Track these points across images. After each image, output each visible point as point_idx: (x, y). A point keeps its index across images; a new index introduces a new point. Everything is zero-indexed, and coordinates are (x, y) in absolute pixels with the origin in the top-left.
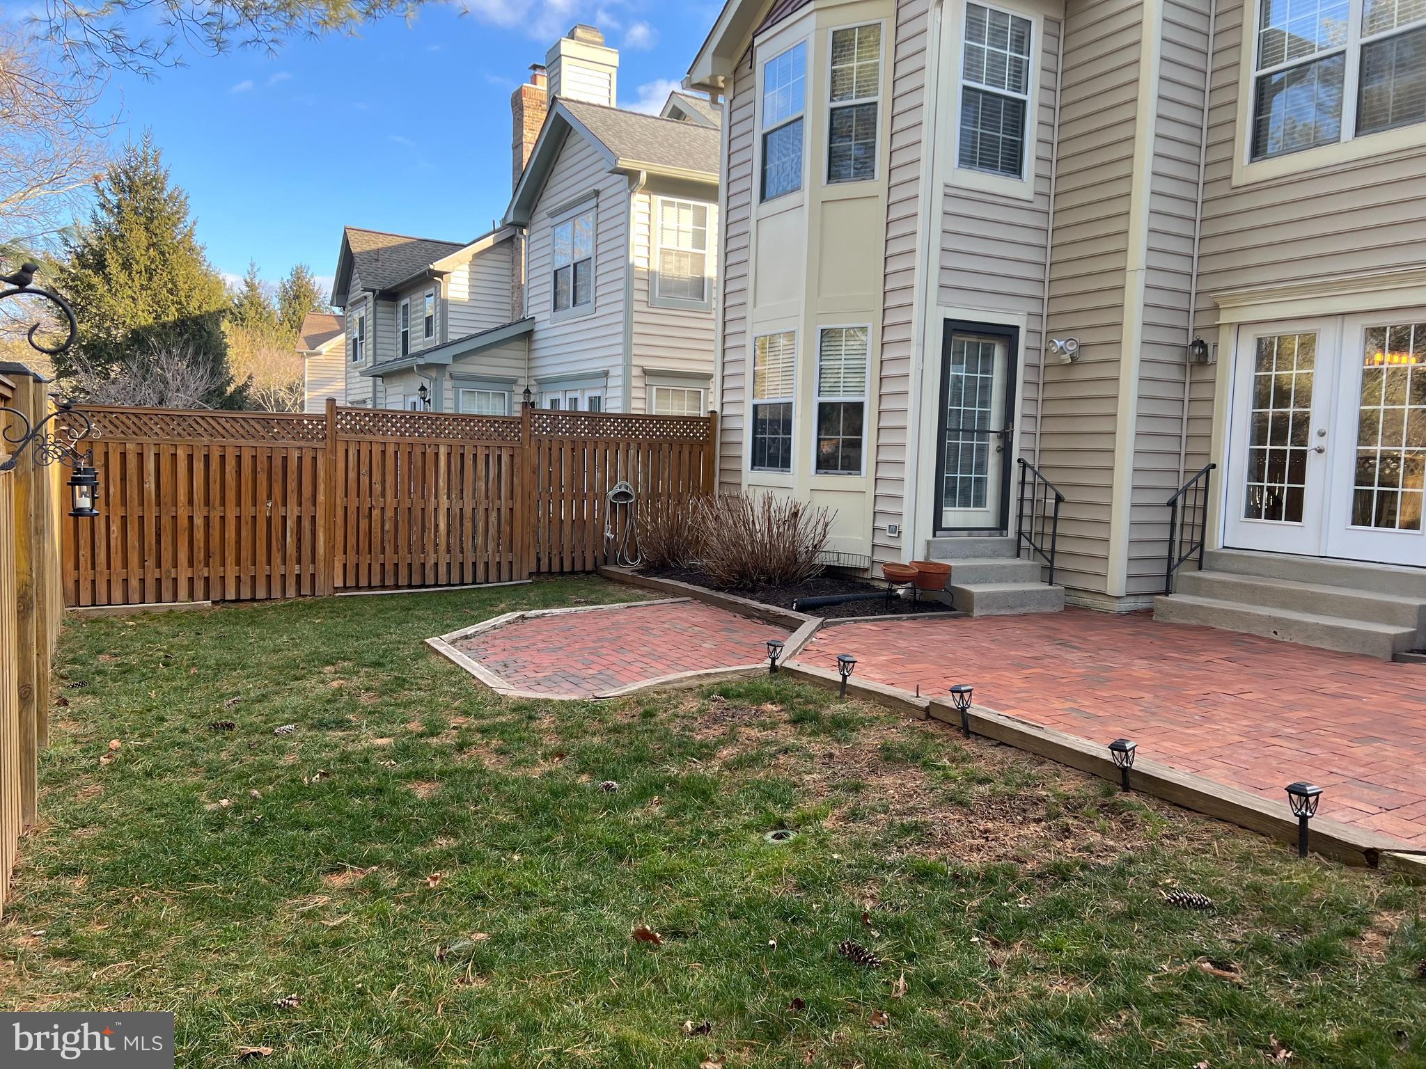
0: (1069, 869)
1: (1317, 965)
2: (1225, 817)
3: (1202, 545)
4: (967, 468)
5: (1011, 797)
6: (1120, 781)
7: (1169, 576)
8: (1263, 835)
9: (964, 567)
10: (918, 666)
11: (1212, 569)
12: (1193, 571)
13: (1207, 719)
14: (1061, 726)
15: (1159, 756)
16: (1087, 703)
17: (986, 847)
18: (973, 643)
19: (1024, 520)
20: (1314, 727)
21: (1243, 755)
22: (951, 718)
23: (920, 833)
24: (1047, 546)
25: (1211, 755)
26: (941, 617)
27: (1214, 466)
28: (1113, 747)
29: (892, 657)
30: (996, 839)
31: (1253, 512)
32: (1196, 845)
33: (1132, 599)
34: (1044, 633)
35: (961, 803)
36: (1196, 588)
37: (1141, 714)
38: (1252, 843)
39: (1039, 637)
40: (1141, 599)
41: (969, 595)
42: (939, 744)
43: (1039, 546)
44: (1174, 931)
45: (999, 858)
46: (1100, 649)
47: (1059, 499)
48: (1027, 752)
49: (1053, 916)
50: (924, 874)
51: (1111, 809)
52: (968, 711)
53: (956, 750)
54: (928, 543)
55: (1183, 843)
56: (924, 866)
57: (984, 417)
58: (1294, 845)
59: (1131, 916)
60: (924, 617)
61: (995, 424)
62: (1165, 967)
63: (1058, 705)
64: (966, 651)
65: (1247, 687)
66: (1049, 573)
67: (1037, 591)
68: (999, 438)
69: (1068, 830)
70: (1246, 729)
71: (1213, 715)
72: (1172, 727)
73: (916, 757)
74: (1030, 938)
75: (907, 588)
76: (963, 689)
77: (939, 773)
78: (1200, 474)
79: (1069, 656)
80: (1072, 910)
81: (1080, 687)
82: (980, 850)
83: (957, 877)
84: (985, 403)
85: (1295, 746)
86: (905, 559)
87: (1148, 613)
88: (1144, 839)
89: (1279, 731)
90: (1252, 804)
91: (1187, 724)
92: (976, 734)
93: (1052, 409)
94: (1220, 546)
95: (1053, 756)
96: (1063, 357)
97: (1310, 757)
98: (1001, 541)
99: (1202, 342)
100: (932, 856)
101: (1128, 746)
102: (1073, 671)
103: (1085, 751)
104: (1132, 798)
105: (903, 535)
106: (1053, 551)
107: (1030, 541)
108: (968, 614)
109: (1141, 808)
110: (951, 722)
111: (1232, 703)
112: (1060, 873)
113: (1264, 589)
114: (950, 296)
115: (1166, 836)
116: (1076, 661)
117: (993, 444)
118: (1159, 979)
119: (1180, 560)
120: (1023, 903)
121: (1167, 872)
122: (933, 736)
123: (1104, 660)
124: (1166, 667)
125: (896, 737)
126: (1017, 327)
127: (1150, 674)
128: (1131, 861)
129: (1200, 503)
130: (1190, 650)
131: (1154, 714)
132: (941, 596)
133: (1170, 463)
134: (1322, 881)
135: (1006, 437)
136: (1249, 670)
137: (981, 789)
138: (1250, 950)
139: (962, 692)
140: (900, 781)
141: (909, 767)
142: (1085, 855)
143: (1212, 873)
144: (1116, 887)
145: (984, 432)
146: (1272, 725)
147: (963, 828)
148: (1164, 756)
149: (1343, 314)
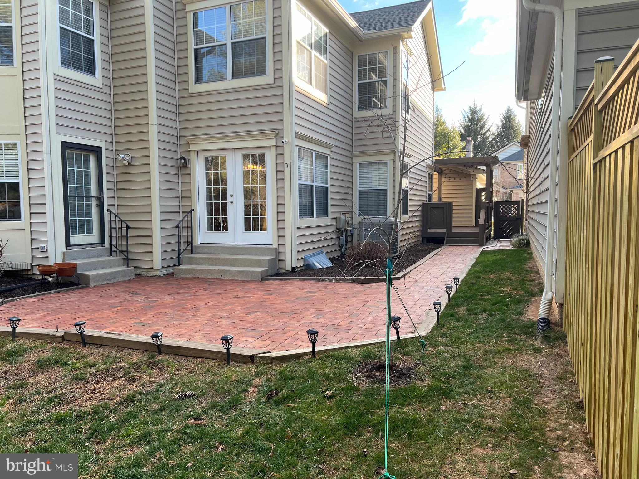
0: (134, 396)
1: (233, 407)
2: (199, 356)
3: (191, 243)
4: (81, 215)
5: (107, 370)
6: (157, 351)
7: (179, 257)
8: (214, 360)
9: (84, 263)
10: (58, 316)
11: (196, 253)
12: (190, 254)
13: (194, 316)
14: (131, 332)
15: (174, 336)
16: (144, 319)
17: (94, 397)
18: (90, 300)
19: (112, 238)
20: (234, 311)
21: (208, 328)
22: (75, 339)
23: (59, 400)
24: (125, 249)
25: (195, 331)
26: (73, 289)
27: (193, 210)
28: (152, 337)
29: (44, 313)
30: (100, 392)
31: (210, 228)
32: (189, 371)
33: (165, 269)
34: (126, 290)
35: (81, 379)
36: (191, 261)
37: (167, 319)
38: (210, 364)
39: (123, 292)
40: (169, 269)
41: (87, 277)
42: (70, 353)
43: (120, 250)
44: (179, 410)
45: (100, 401)
46: (150, 293)
47: (128, 227)
48: (114, 347)
49: (127, 420)
50: (61, 420)
51: (153, 364)
52: (84, 333)
53: (79, 353)
54: (64, 253)
55: (184, 371)
56: (60, 415)
57: (88, 190)
58: (225, 361)
59: (161, 410)
60: (64, 290)
61: (94, 193)
62: (175, 427)
63: (130, 322)
64: (86, 304)
65: (210, 300)
66: (127, 262)
67: (121, 271)
68: (97, 200)
69: (134, 378)
70: (209, 317)
71: (197, 314)
72: (180, 322)
73: (56, 362)
74: (115, 435)
75: (53, 277)
76: (80, 323)
77: (69, 367)
78: (188, 213)
79: (137, 299)
80: (135, 415)
81: (141, 312)
82: (91, 400)
83: (78, 416)
84: (88, 183)
85: (227, 320)
86: (51, 262)
87: (172, 274)
88: (168, 374)
89: (221, 315)
90: (209, 348)
91: (187, 320)
92: (89, 344)
93: (121, 186)
94: (199, 243)
95: (127, 346)
96: (124, 162)
97: (232, 324)
98: (102, 249)
99: (184, 157)
100: (65, 409)
101: (159, 335)
102: (138, 305)
103: (141, 341)
104: (163, 357)
105: (49, 250)
106: (127, 252)
107: (116, 248)
108: (87, 286)
109: (167, 360)
110: (76, 340)
111: (205, 308)
112: (130, 399)
113: (216, 259)
114: (62, 130)
115: (177, 370)
116: (140, 300)
117: (94, 203)
118: (173, 433)
119: (183, 251)
120: (112, 419)
121: (177, 385)
122: (66, 349)
123: (152, 298)
124: (179, 297)
125: (45, 354)
126: (101, 147)
127: (172, 301)
128: (161, 385)
129: (189, 225)
130: (189, 288)
131: (173, 318)
132: (72, 279)
133: (176, 209)
134: (235, 372)
135: (100, 199)
136: (211, 293)
137: (92, 370)
138: (209, 409)
139: (80, 325)
140: (47, 376)
141: (53, 368)
142: (142, 388)
143: (195, 381)
144: (155, 398)
145: (88, 197)
146: (219, 313)
147: (82, 391)
148: (176, 336)
149: (234, 149)
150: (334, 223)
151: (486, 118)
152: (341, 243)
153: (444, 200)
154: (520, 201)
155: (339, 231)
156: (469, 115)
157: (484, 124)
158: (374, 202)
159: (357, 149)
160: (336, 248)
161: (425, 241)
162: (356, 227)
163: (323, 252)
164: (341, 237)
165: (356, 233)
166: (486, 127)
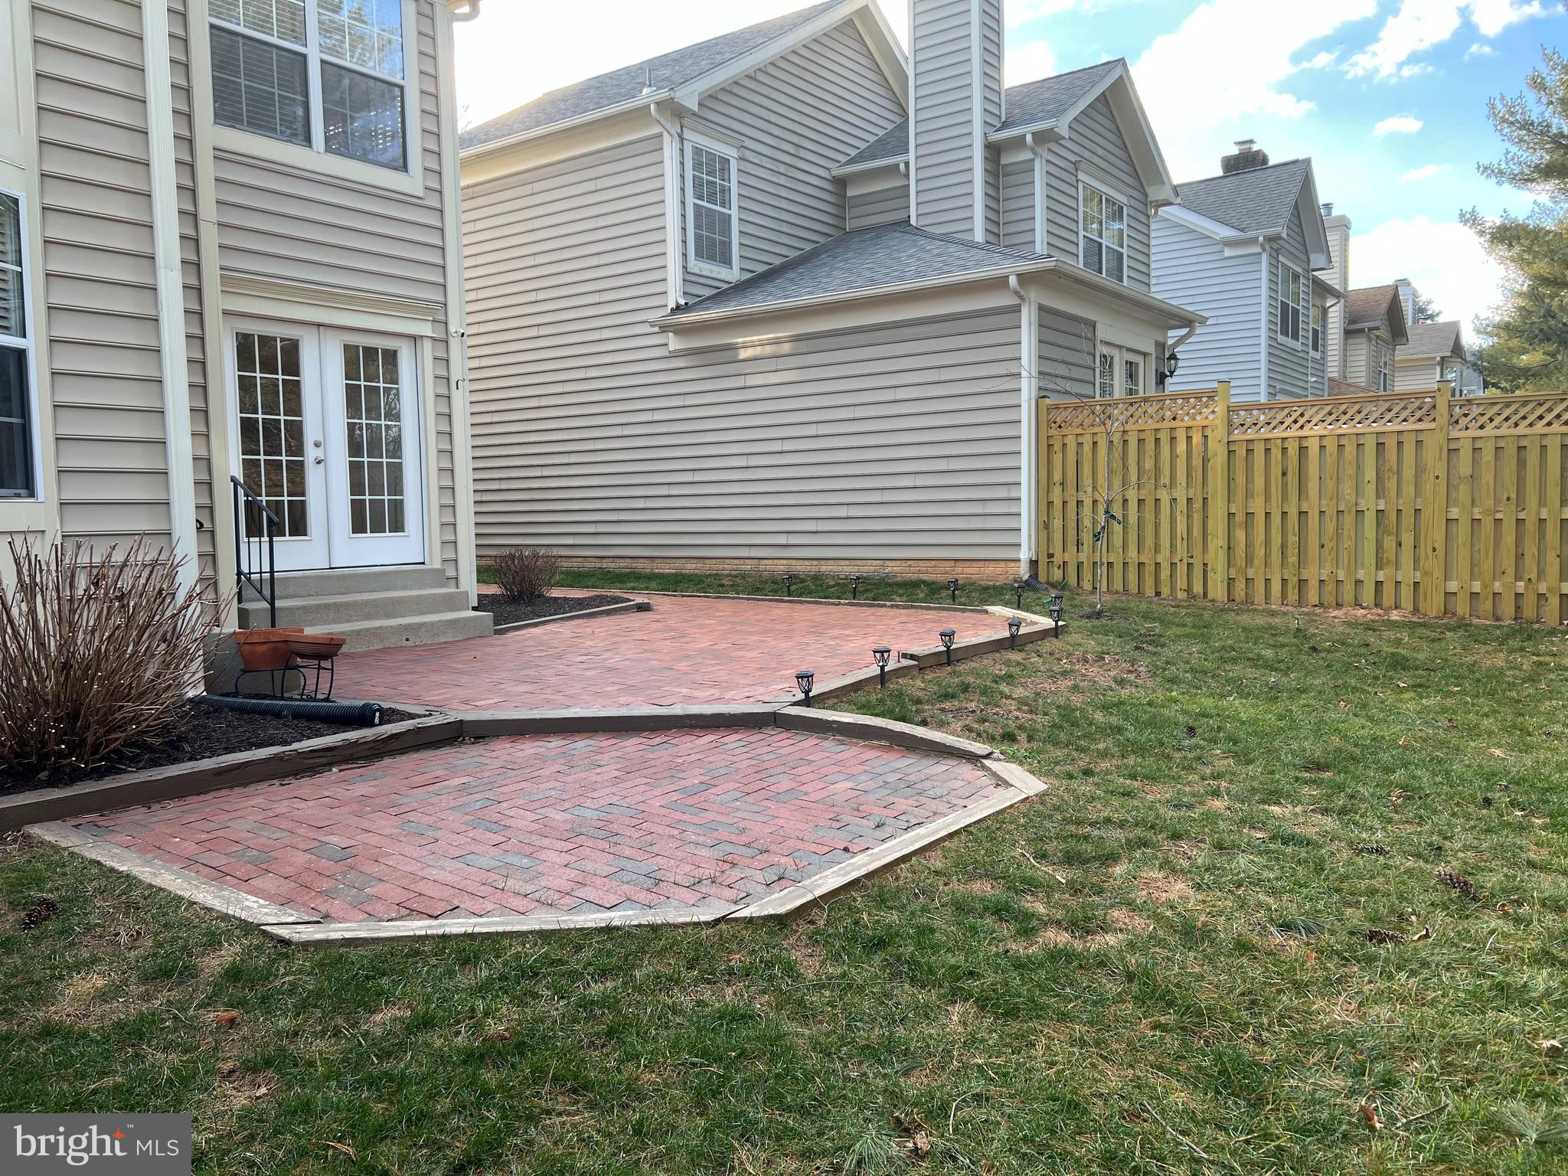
149: (319, 325)
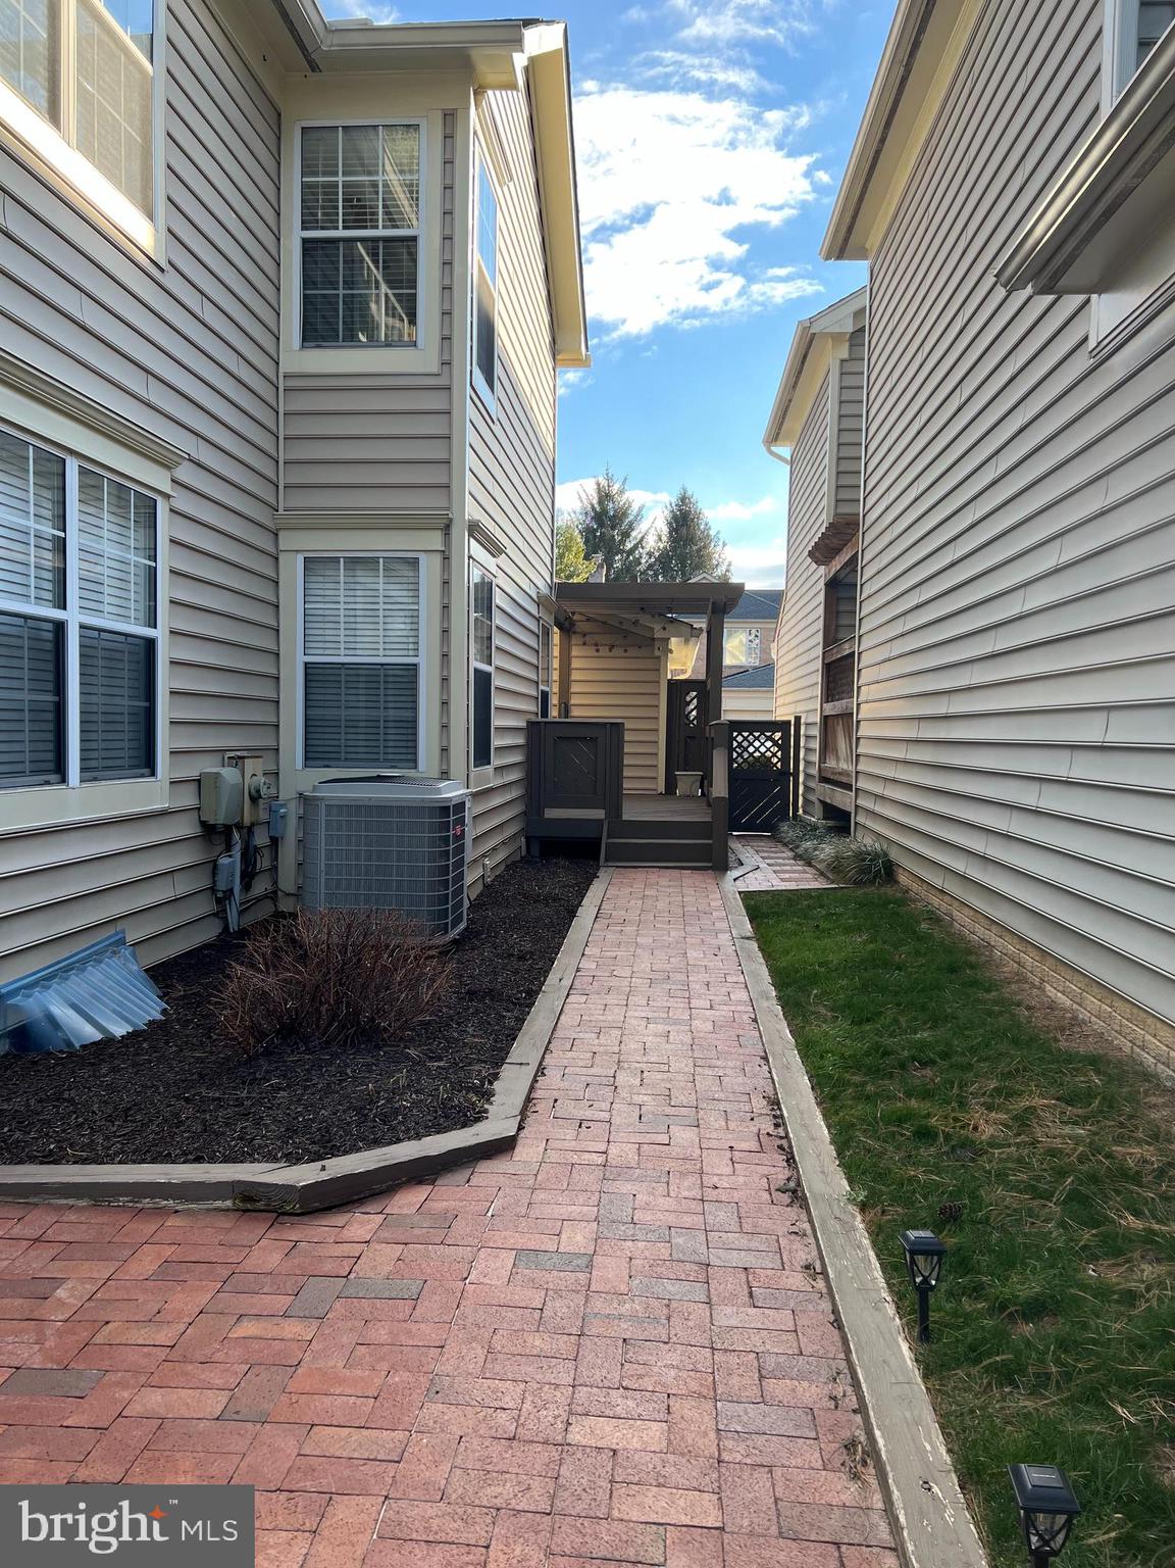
150: (188, 799)
151: (634, 513)
152: (222, 886)
153: (577, 713)
154: (789, 722)
155: (213, 834)
156: (595, 502)
157: (631, 527)
158: (363, 712)
159: (299, 500)
160: (204, 906)
161: (536, 851)
162: (293, 811)
163: (122, 942)
164: (224, 861)
165: (291, 834)
166: (633, 534)
